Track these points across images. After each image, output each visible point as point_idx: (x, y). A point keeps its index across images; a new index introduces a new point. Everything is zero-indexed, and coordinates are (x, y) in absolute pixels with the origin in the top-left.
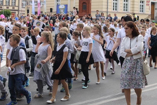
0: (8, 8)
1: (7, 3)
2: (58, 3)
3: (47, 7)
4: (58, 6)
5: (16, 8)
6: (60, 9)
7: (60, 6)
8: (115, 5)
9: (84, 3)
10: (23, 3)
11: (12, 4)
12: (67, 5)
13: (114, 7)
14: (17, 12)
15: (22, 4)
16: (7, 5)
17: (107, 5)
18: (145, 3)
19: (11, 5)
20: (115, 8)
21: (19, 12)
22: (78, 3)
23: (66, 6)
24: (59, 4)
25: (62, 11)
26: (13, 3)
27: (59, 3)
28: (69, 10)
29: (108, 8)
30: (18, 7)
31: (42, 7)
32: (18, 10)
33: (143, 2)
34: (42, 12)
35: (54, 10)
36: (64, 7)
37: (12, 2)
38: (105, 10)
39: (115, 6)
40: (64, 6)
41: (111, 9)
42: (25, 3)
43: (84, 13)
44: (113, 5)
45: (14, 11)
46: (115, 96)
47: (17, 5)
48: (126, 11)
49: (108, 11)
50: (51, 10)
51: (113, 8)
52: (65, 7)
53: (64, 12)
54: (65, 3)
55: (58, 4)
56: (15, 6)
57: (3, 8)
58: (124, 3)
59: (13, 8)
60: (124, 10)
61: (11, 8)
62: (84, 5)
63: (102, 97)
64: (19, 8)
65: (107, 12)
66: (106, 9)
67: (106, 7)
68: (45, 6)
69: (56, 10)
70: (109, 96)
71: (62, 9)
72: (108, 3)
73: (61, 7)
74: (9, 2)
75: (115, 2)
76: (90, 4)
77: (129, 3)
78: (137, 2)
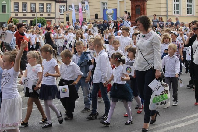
0: (42, 15)
1: (41, 9)
2: (104, 6)
3: (90, 12)
4: (105, 10)
5: (52, 15)
6: (108, 14)
7: (107, 10)
8: (176, 7)
9: (137, 5)
10: (61, 8)
11: (47, 11)
14: (53, 20)
15: (60, 9)
16: (41, 11)
17: (167, 8)
19: (45, 11)
20: (176, 10)
21: (57, 19)
23: (115, 10)
24: (106, 9)
25: (110, 17)
26: (48, 9)
27: (106, 7)
28: (118, 16)
29: (168, 11)
30: (55, 13)
31: (85, 12)
32: (55, 18)
34: (84, 19)
35: (101, 16)
36: (112, 12)
37: (47, 8)
38: (164, 13)
39: (177, 9)
40: (112, 10)
41: (171, 12)
42: (63, 8)
44: (173, 7)
45: (49, 19)
46: (181, 121)
47: (53, 11)
48: (190, 14)
49: (168, 14)
50: (97, 16)
51: (174, 10)
52: (114, 12)
53: (112, 18)
54: (114, 6)
55: (104, 8)
56: (51, 13)
57: (35, 16)
58: (187, 3)
59: (49, 15)
60: (188, 13)
61: (45, 15)
62: (138, 8)
63: (164, 123)
64: (55, 15)
65: (167, 16)
66: (166, 12)
67: (165, 10)
68: (88, 12)
69: (103, 17)
70: (173, 122)
71: (110, 14)
72: (168, 5)
73: (108, 12)
74: (43, 8)
75: (176, 3)
76: (145, 6)
77: (194, 4)
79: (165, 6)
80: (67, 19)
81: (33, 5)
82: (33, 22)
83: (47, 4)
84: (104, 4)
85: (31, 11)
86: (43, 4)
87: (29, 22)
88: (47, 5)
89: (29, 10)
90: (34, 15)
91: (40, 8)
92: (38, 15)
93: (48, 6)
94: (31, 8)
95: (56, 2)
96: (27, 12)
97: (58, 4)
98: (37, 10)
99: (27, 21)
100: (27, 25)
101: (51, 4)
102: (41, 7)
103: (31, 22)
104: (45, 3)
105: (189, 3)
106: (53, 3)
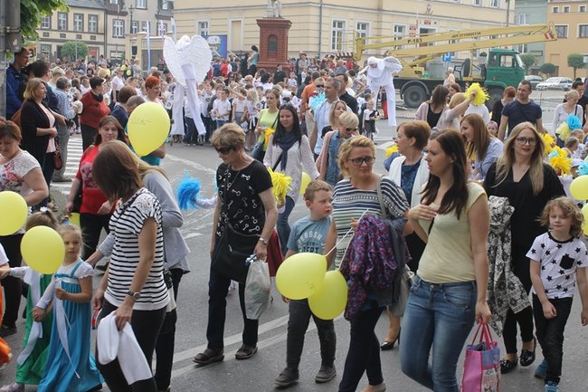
0: (79, 37)
1: (78, 26)
2: (203, 30)
5: (100, 39)
6: (210, 45)
7: (209, 37)
8: (336, 37)
10: (116, 25)
11: (89, 29)
12: (226, 36)
13: (334, 41)
14: (102, 47)
15: (114, 27)
17: (320, 38)
18: (407, 31)
19: (86, 30)
20: (336, 43)
21: (108, 47)
22: (259, 33)
23: (224, 38)
24: (206, 34)
25: (215, 50)
26: (92, 26)
27: (208, 30)
28: (229, 49)
29: (322, 43)
30: (105, 34)
32: (105, 44)
33: (400, 29)
36: (218, 41)
37: (89, 24)
40: (218, 38)
42: (120, 26)
43: (271, 59)
44: (332, 37)
45: (94, 46)
47: (101, 30)
51: (332, 43)
52: (221, 41)
53: (218, 52)
54: (222, 31)
55: (203, 33)
56: (98, 33)
57: (67, 38)
58: (357, 31)
59: (94, 38)
61: (86, 37)
62: (272, 40)
64: (105, 38)
66: (317, 47)
67: (317, 41)
71: (214, 45)
72: (322, 33)
73: (211, 40)
74: (82, 24)
75: (337, 29)
76: (285, 38)
77: (370, 32)
78: (388, 32)
79: (316, 34)
80: (135, 50)
81: (62, 15)
82: (62, 50)
83: (90, 16)
84: (202, 25)
85: (59, 27)
86: (81, 16)
87: (54, 49)
88: (89, 19)
89: (55, 26)
90: (64, 36)
91: (75, 23)
92: (71, 36)
93: (92, 21)
94: (59, 21)
95: (107, 12)
96: (50, 29)
97: (110, 18)
98: (71, 27)
99: (50, 46)
100: (51, 54)
101: (97, 16)
102: (78, 20)
103: (59, 48)
104: (86, 13)
105: (361, 31)
106: (101, 15)
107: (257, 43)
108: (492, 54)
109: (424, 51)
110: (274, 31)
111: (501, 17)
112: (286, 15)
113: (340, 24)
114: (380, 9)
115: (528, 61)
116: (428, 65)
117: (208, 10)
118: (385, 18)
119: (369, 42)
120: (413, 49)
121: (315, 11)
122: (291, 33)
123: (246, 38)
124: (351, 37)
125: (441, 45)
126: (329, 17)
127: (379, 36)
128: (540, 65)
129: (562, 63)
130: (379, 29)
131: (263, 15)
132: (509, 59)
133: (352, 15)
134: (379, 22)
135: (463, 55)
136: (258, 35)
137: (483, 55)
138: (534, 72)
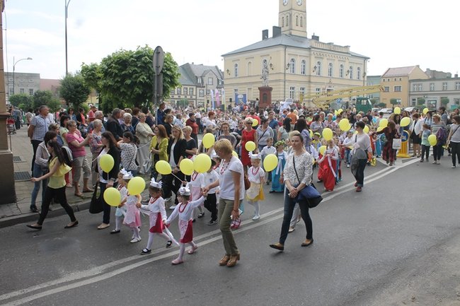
0: (186, 97)
2: (236, 92)
4: (236, 95)
5: (194, 97)
7: (239, 95)
8: (292, 94)
9: (265, 94)
10: (200, 92)
11: (190, 93)
14: (195, 101)
18: (321, 90)
19: (188, 94)
23: (245, 95)
25: (241, 100)
27: (238, 92)
29: (286, 97)
30: (196, 95)
32: (196, 99)
33: (319, 90)
34: (221, 102)
35: (234, 100)
36: (242, 97)
40: (242, 95)
42: (202, 92)
43: (265, 104)
47: (194, 94)
50: (231, 99)
52: (244, 97)
54: (243, 92)
59: (191, 97)
61: (189, 97)
62: (265, 96)
64: (196, 97)
68: (223, 96)
72: (286, 92)
73: (239, 97)
74: (187, 91)
75: (292, 90)
76: (270, 95)
77: (306, 91)
78: (313, 91)
80: (208, 101)
81: (179, 89)
83: (190, 88)
84: (236, 90)
85: (178, 94)
86: (187, 88)
87: (176, 102)
89: (176, 93)
90: (180, 97)
91: (184, 91)
92: (182, 97)
93: (191, 90)
94: (178, 91)
95: (197, 87)
96: (174, 94)
97: (198, 89)
98: (182, 93)
99: (174, 101)
101: (193, 88)
103: (178, 102)
104: (188, 87)
105: (302, 91)
106: (195, 88)
107: (258, 97)
108: (358, 99)
109: (329, 98)
110: (265, 92)
111: (361, 84)
112: (270, 85)
113: (293, 88)
114: (310, 82)
115: (373, 102)
116: (330, 104)
117: (238, 84)
118: (312, 85)
119: (305, 96)
120: (324, 98)
121: (282, 83)
122: (272, 93)
123: (254, 95)
124: (297, 94)
125: (335, 96)
126: (288, 85)
127: (310, 93)
128: (378, 103)
129: (388, 102)
130: (310, 90)
131: (261, 85)
132: (365, 101)
133: (298, 84)
134: (310, 87)
135: (346, 100)
136: (259, 94)
137: (354, 100)
138: (376, 106)
